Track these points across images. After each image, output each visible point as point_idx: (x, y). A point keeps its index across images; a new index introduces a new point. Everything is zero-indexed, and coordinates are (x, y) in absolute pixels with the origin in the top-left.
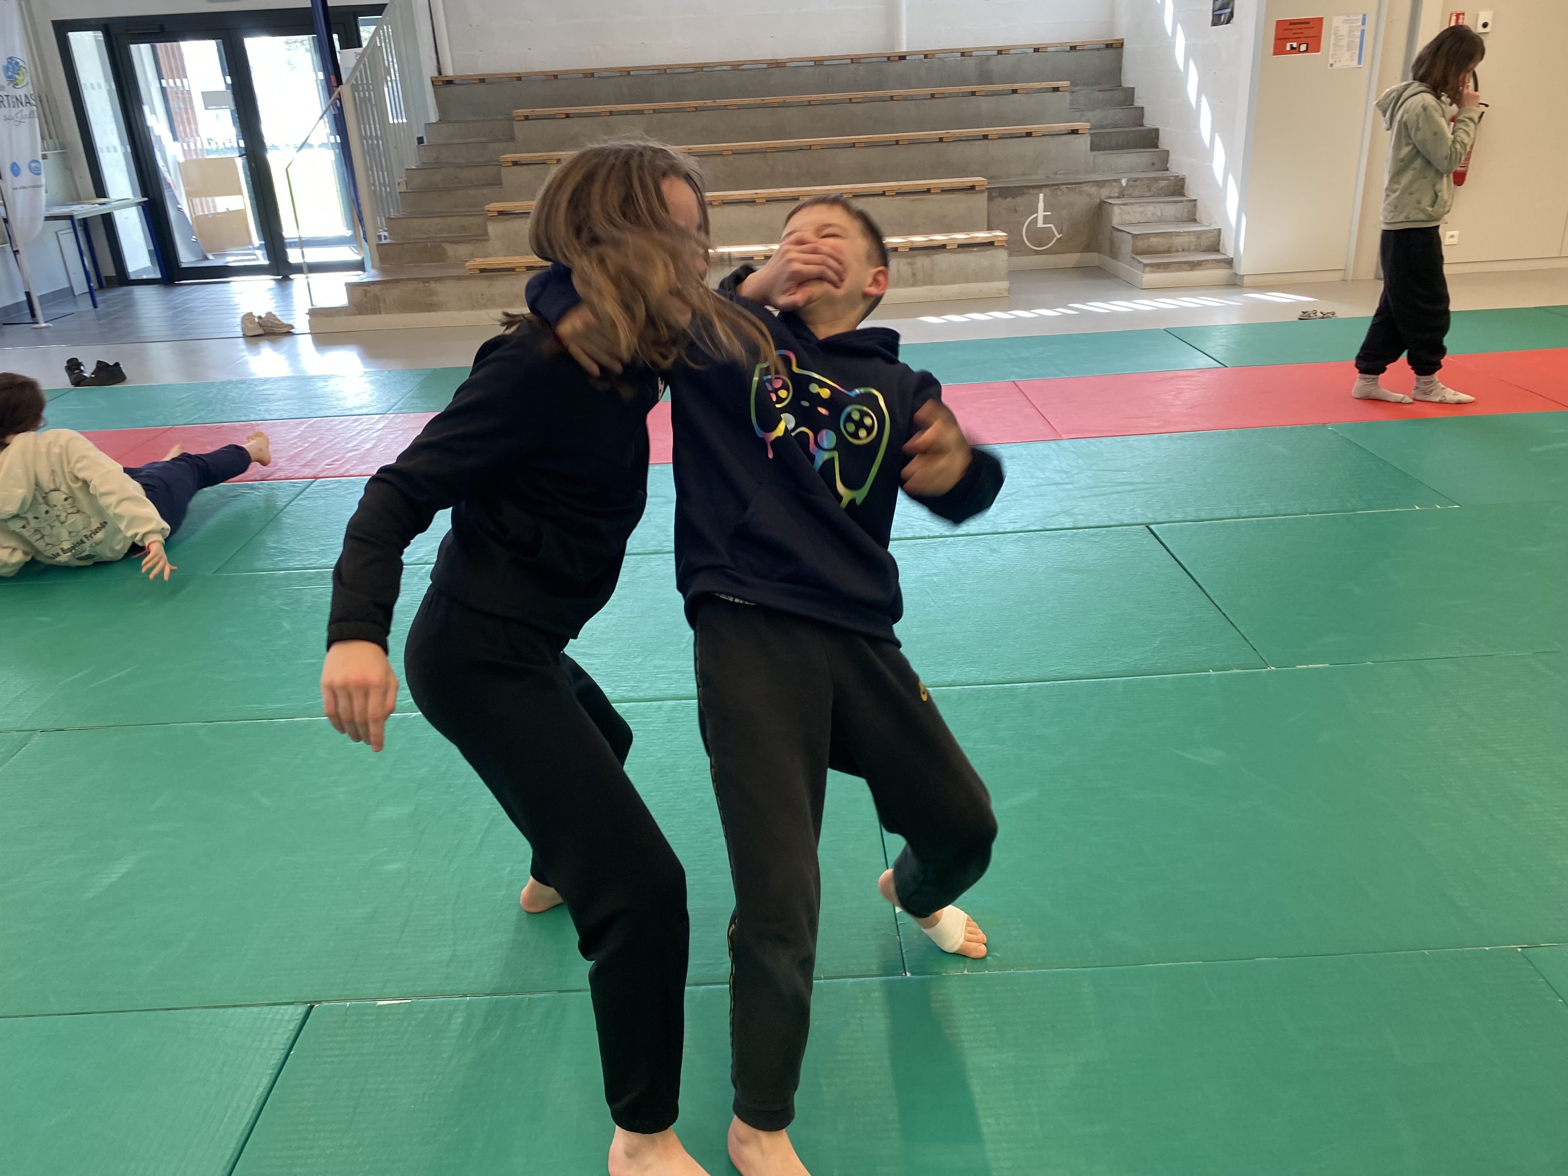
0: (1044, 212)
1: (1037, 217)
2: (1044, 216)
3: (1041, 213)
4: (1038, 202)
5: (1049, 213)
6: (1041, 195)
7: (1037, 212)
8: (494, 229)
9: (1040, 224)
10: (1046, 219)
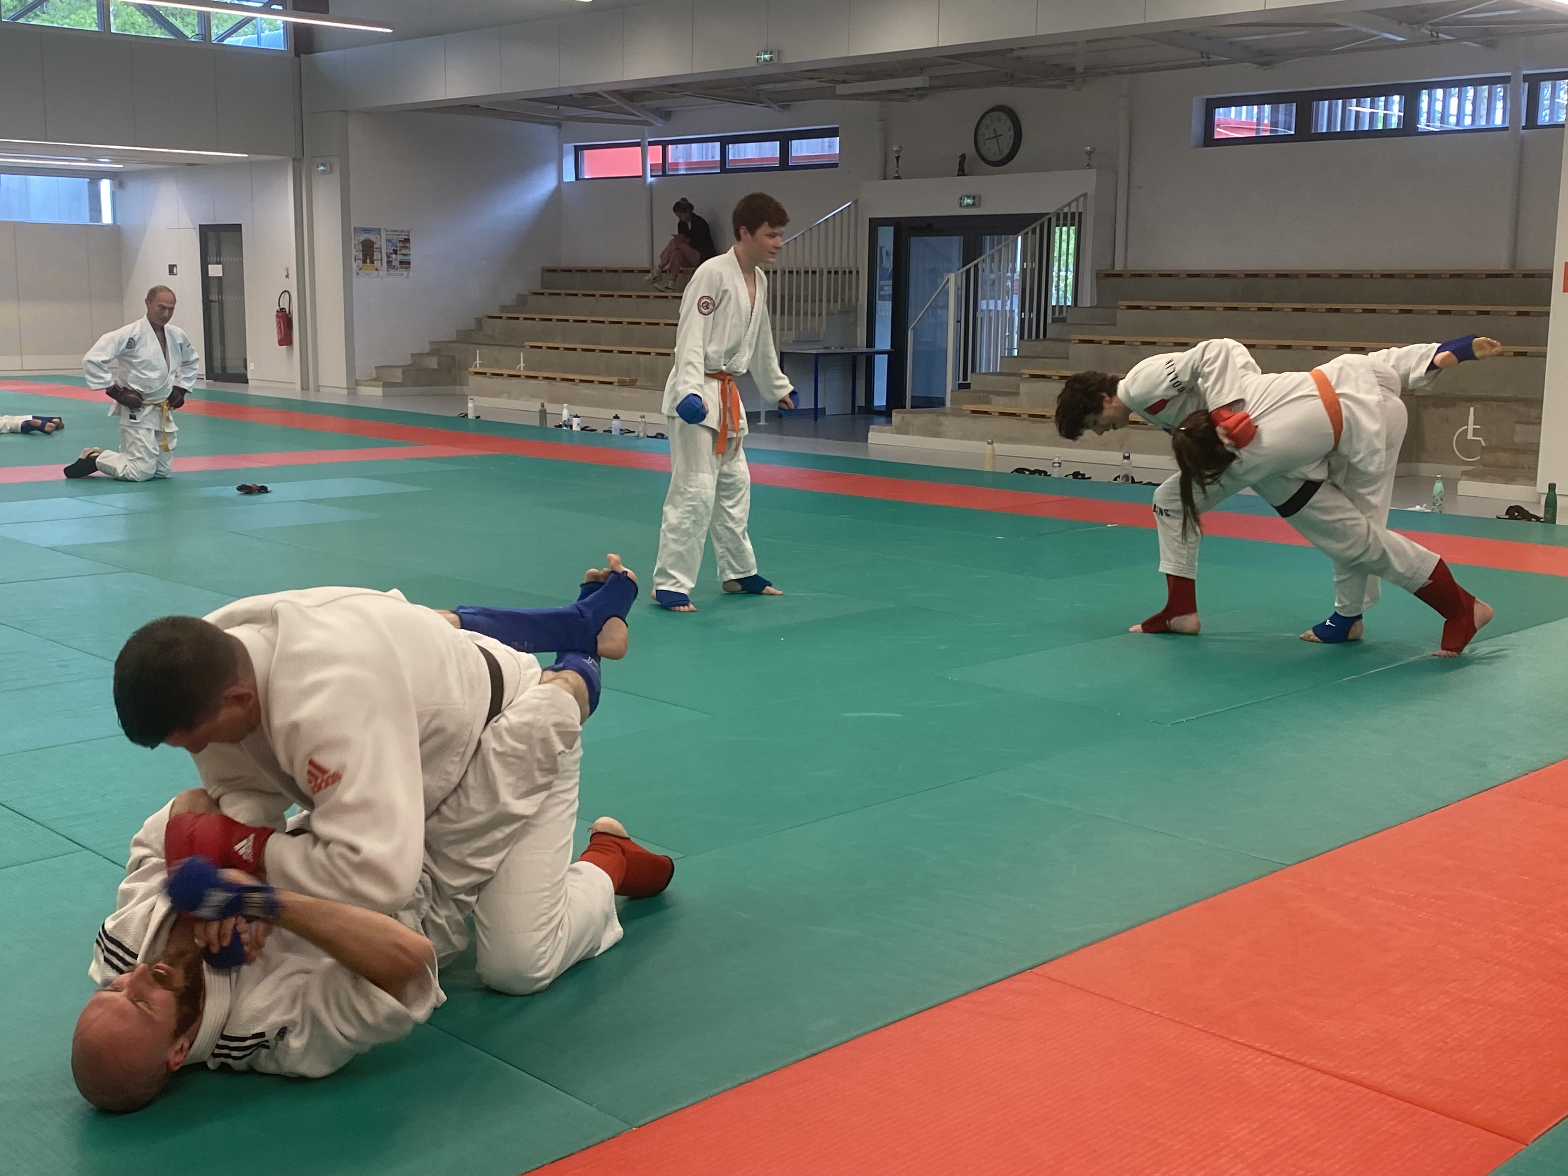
0: (1474, 424)
1: (1467, 430)
2: (1474, 429)
3: (1471, 426)
4: (1469, 414)
5: (1479, 427)
6: (1472, 409)
7: (1467, 425)
8: (1024, 388)
9: (1470, 436)
10: (1476, 432)
